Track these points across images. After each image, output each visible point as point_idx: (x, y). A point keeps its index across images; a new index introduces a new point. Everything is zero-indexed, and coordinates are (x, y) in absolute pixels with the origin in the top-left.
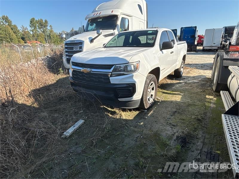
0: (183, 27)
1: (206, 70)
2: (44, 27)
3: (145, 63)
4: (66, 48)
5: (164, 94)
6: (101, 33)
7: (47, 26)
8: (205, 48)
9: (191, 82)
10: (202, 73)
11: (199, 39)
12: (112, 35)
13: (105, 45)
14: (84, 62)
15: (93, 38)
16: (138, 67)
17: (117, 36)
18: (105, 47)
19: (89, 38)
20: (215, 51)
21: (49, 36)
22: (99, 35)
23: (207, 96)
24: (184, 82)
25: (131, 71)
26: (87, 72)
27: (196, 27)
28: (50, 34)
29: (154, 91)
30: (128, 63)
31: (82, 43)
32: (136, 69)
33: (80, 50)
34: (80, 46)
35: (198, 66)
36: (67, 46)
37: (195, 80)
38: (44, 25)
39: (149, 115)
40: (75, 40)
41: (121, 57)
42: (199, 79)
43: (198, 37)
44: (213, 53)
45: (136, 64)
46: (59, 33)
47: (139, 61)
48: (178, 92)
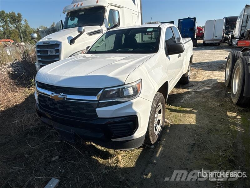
0: (181, 19)
1: (215, 71)
2: (18, 22)
3: (149, 81)
4: (38, 52)
5: (172, 113)
6: (84, 31)
7: (21, 20)
8: (207, 42)
9: (202, 90)
10: (212, 76)
11: (198, 31)
12: (98, 32)
13: (89, 49)
14: (54, 83)
15: (74, 37)
16: (139, 88)
17: (105, 36)
18: (89, 52)
19: (68, 38)
20: (217, 45)
21: (25, 33)
22: (81, 33)
23: (229, 114)
24: (193, 91)
25: (130, 97)
26: (59, 100)
27: (195, 18)
28: (25, 30)
29: (161, 114)
30: (124, 84)
31: (59, 44)
32: (137, 92)
33: (56, 54)
34: (56, 49)
35: (204, 65)
36: (39, 49)
37: (206, 87)
38: (17, 19)
39: (157, 155)
40: (49, 42)
41: (111, 75)
42: (210, 86)
43: (197, 29)
44: (215, 47)
45: (137, 85)
46: (37, 29)
47: (141, 79)
48: (190, 108)
